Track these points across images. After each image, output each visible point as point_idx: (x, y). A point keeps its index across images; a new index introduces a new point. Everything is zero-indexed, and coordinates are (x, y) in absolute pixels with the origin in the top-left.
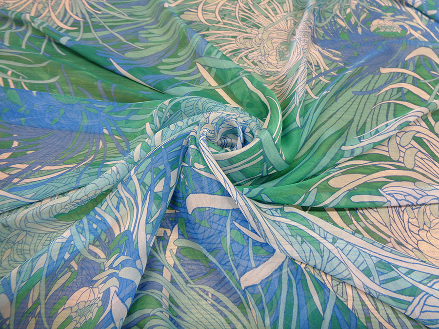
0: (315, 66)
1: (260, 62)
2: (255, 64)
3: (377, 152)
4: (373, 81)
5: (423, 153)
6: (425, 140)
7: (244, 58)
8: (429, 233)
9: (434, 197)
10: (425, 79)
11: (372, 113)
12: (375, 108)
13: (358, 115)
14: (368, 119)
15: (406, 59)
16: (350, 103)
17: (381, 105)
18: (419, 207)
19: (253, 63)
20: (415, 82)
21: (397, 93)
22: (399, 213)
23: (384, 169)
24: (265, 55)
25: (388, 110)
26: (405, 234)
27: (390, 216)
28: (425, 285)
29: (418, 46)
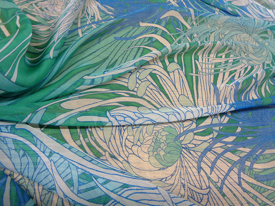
0: (92, 16)
1: (46, 9)
2: (42, 10)
3: (119, 82)
4: (133, 31)
5: (154, 85)
6: (158, 76)
7: (34, 5)
8: (140, 148)
9: (148, 119)
10: (170, 33)
11: (124, 54)
12: (127, 50)
13: (113, 54)
14: (120, 58)
15: (161, 18)
16: (110, 45)
17: (133, 48)
18: (138, 126)
19: (41, 9)
20: (163, 35)
21: (148, 41)
22: (121, 131)
23: (120, 96)
24: (53, 4)
25: (137, 52)
26: (121, 149)
27: (112, 133)
28: (116, 193)
29: (170, 10)
